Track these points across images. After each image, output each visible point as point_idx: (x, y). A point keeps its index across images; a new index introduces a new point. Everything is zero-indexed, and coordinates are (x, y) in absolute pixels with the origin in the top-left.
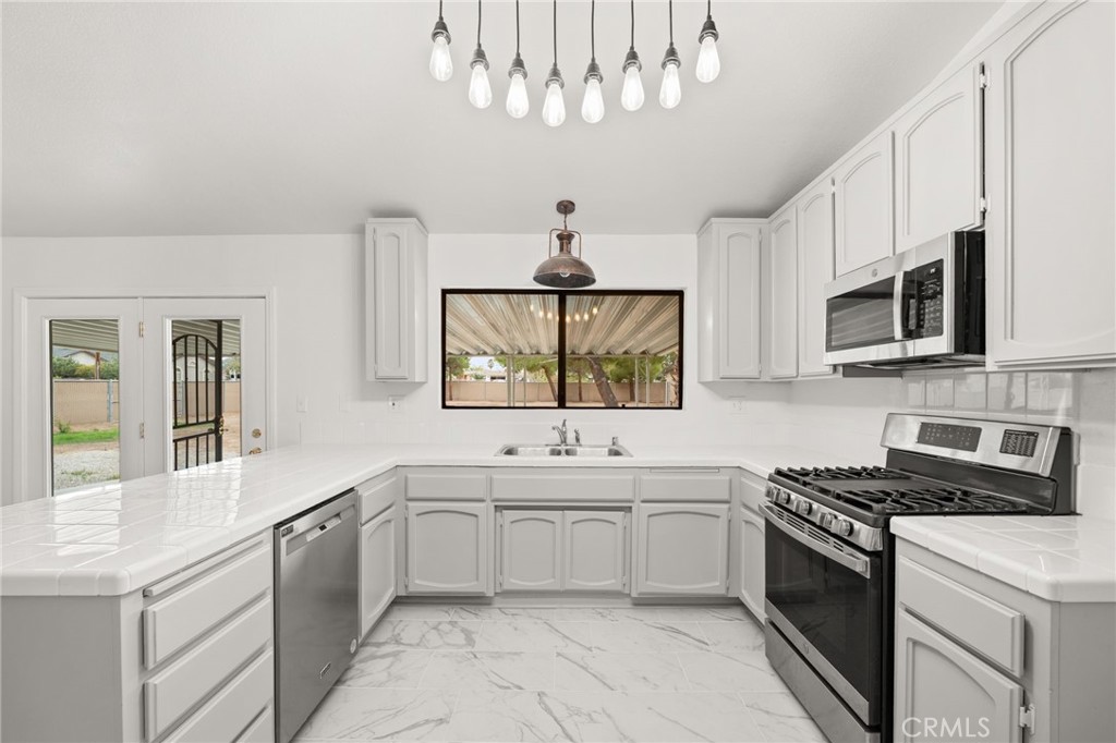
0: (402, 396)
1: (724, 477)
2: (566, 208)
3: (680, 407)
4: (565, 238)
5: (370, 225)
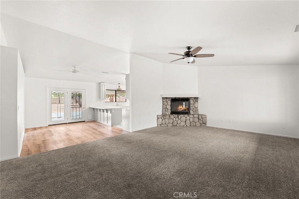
0: (101, 101)
5: (102, 83)
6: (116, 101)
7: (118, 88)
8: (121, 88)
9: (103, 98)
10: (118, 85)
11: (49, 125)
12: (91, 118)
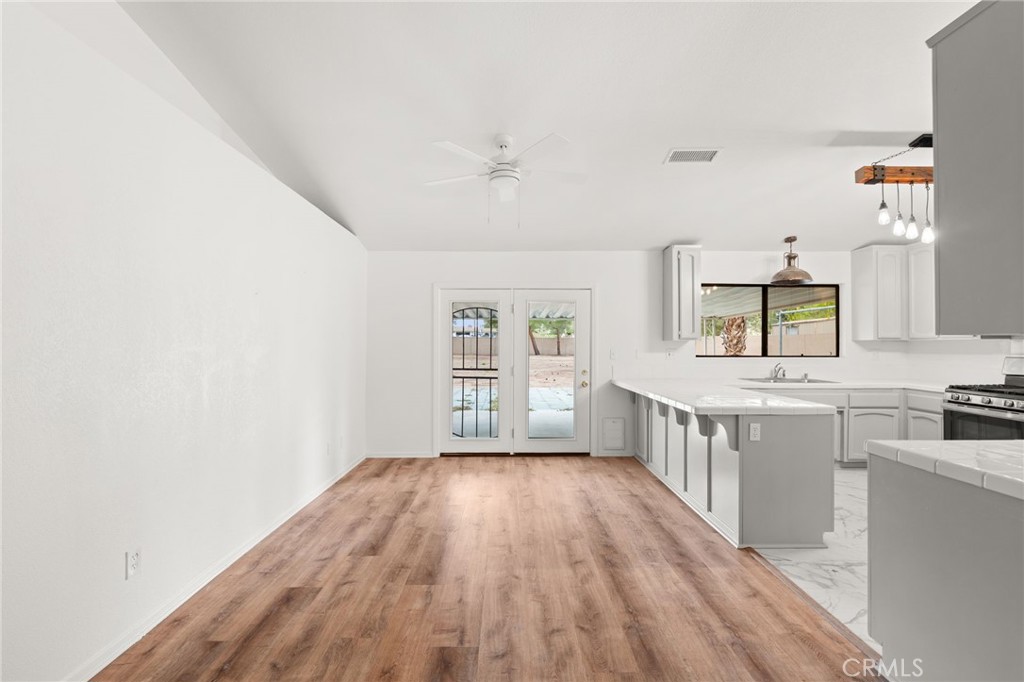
0: (675, 349)
1: (896, 394)
2: (790, 240)
3: (838, 355)
4: (791, 258)
5: (676, 249)
6: (765, 353)
7: (781, 266)
8: (801, 264)
9: (685, 333)
10: (786, 248)
11: (442, 455)
12: (619, 444)
